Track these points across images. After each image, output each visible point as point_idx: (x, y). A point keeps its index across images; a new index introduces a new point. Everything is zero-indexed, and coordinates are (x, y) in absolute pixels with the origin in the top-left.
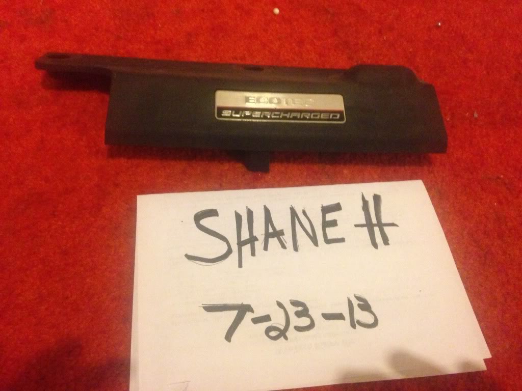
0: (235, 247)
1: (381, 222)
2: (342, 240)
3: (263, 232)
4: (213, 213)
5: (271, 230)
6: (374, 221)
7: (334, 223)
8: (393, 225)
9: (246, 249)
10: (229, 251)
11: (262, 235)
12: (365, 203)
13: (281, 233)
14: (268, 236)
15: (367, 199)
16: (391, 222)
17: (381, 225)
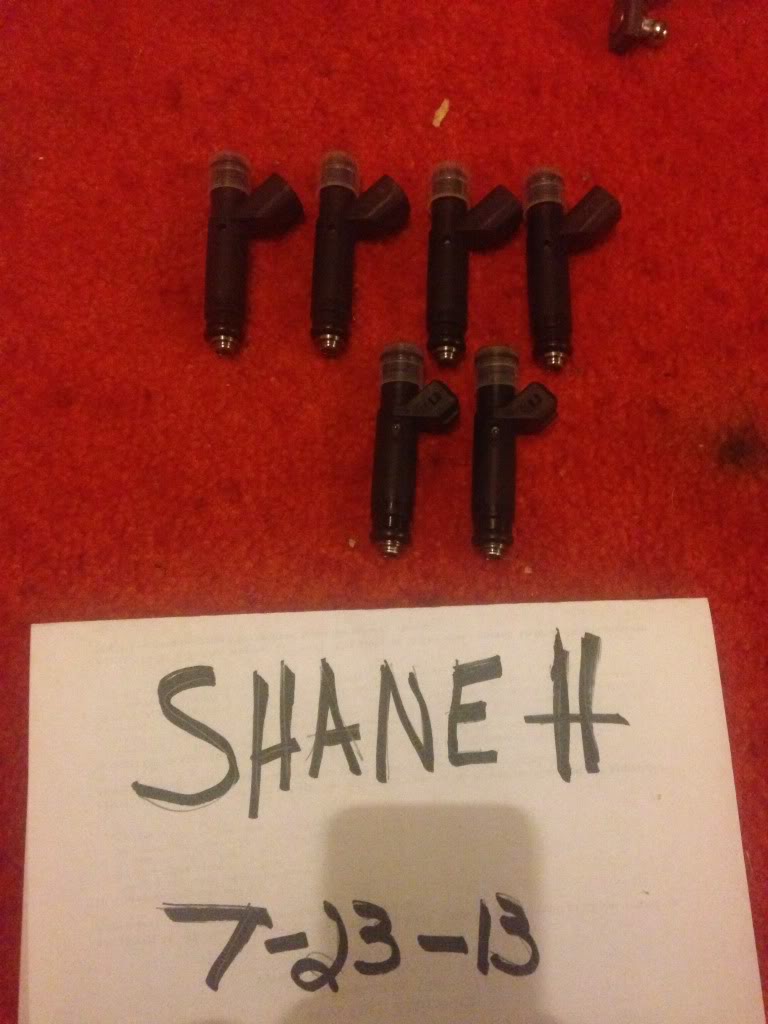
0: (245, 766)
1: (589, 710)
2: (490, 757)
3: (313, 731)
4: (202, 676)
5: (331, 725)
6: (574, 707)
7: (477, 712)
8: (617, 719)
9: (271, 770)
10: (233, 775)
11: (309, 736)
12: (561, 655)
13: (354, 732)
14: (323, 739)
15: (566, 646)
16: (614, 712)
17: (587, 718)
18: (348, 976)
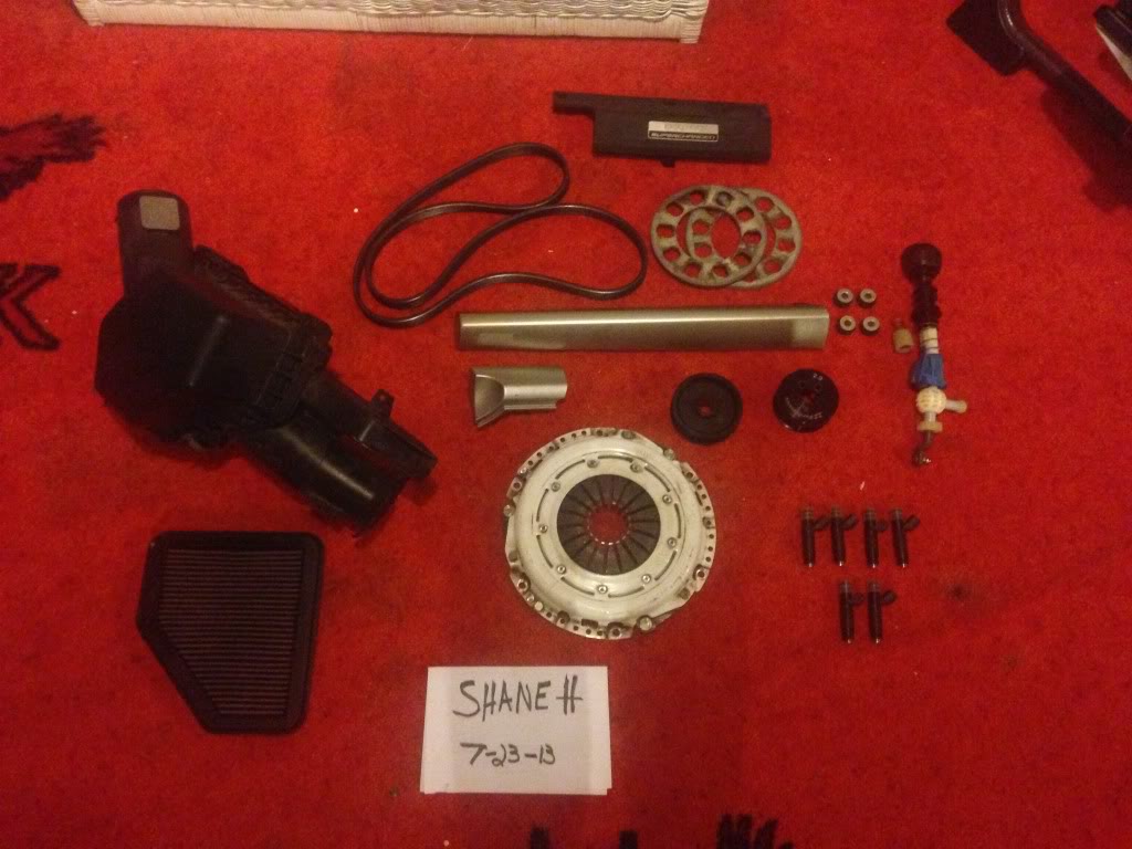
0: (482, 707)
2: (546, 708)
3: (500, 699)
4: (471, 683)
5: (505, 698)
6: (569, 695)
7: (543, 696)
8: (580, 699)
9: (489, 709)
10: (479, 710)
11: (499, 701)
12: (567, 681)
13: (511, 700)
14: (503, 701)
15: (568, 678)
16: (580, 697)
17: (572, 698)
18: (506, 763)
